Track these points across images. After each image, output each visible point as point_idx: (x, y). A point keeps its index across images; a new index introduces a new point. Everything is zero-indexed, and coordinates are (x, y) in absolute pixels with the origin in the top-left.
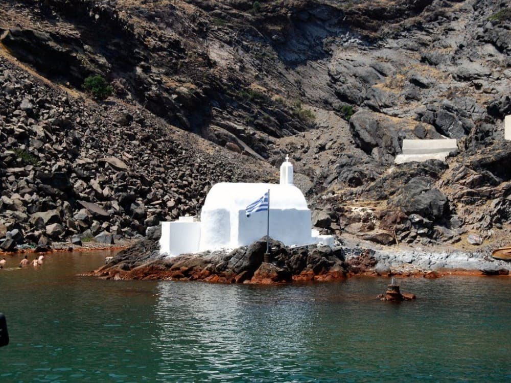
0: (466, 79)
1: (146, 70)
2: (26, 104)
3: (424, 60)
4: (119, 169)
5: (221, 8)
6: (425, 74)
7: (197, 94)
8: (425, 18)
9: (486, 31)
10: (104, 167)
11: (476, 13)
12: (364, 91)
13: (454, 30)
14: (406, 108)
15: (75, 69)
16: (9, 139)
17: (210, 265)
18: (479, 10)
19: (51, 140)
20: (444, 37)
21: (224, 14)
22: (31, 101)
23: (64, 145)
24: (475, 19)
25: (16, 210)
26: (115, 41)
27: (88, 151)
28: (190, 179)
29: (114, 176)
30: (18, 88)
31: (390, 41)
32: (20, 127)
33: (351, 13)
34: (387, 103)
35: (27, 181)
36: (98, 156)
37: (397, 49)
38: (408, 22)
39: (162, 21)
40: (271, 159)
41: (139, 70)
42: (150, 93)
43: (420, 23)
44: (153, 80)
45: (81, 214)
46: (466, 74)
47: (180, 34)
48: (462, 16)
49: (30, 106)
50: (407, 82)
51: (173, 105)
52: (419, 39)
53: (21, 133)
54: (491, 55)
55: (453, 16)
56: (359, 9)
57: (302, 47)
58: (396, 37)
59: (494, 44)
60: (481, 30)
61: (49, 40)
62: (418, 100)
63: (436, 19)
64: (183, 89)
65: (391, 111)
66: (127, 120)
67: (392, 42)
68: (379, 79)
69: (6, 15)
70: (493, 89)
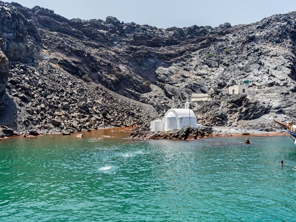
0: (200, 75)
1: (101, 72)
2: (70, 83)
3: (185, 69)
4: (100, 104)
5: (122, 53)
6: (186, 74)
7: (117, 80)
8: (184, 56)
9: (205, 61)
10: (95, 103)
11: (200, 55)
12: (167, 79)
13: (193, 60)
14: (181, 84)
15: (80, 72)
16: (68, 95)
17: (173, 135)
18: (201, 54)
19: (79, 95)
20: (191, 62)
21: (123, 55)
22: (71, 82)
23: (83, 97)
24: (200, 57)
25: (76, 118)
26: (92, 63)
27: (89, 99)
28: (118, 107)
29: (99, 106)
30: (66, 78)
31: (174, 63)
32: (70, 91)
33: (162, 55)
34: (175, 82)
35: (76, 108)
36: (93, 100)
37: (176, 66)
38: (179, 58)
39: (105, 57)
40: (140, 100)
41: (99, 73)
42: (103, 80)
43: (183, 58)
44: (103, 75)
45: (93, 119)
46: (200, 74)
47: (110, 61)
48: (195, 56)
49: (71, 84)
50: (181, 76)
51: (110, 83)
52: (183, 63)
53: (71, 93)
54: (207, 68)
55: (193, 56)
56: (164, 54)
57: (147, 65)
58: (176, 63)
59: (208, 65)
60: (203, 60)
61: (72, 63)
62: (185, 82)
63: (187, 57)
64: (113, 79)
65: (176, 85)
66: (97, 88)
67: (174, 64)
68: (171, 75)
69: (58, 55)
70: (209, 78)
